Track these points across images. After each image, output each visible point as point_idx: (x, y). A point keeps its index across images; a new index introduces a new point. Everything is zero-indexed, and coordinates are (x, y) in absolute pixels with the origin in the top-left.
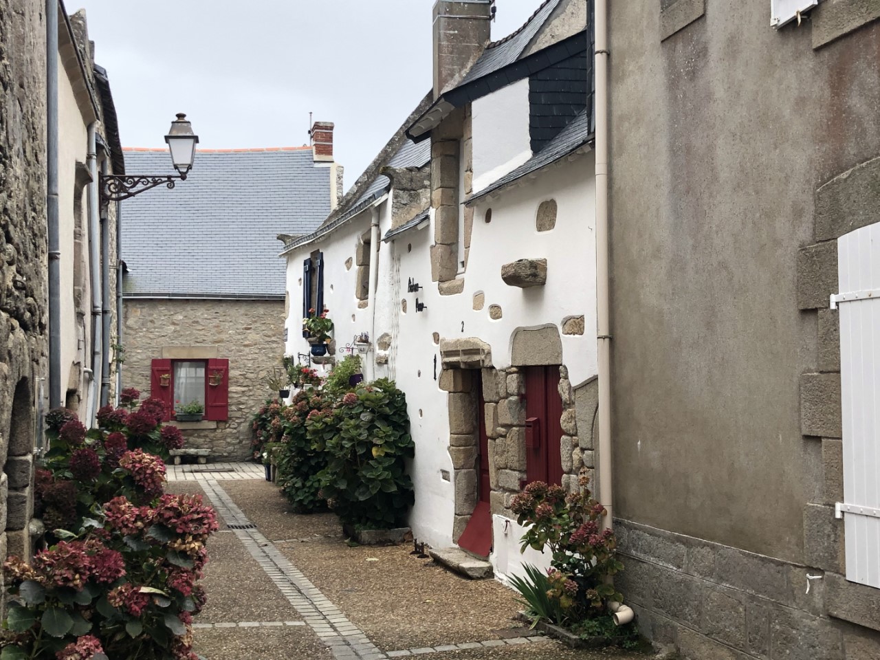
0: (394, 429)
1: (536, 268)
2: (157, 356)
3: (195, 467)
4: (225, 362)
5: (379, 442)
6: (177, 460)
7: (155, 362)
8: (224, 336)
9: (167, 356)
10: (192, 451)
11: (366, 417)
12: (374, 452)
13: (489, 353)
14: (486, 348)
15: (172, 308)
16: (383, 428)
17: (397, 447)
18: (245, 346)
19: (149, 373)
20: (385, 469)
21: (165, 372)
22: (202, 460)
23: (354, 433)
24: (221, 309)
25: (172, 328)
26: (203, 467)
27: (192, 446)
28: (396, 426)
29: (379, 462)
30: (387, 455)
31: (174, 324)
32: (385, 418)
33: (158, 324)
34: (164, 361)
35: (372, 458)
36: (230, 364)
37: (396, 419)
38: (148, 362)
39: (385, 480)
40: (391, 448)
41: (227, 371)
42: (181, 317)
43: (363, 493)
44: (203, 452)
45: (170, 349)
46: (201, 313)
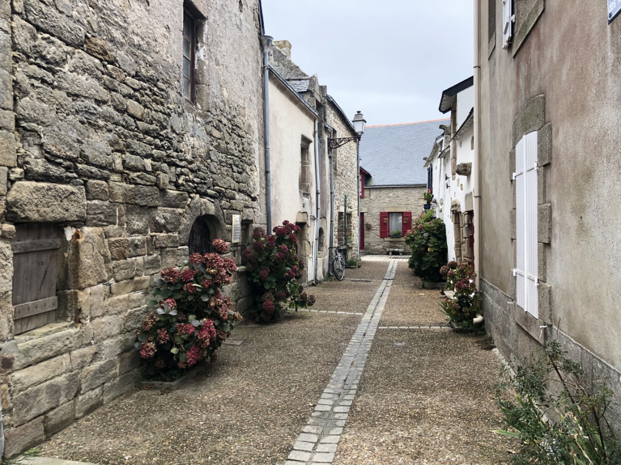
0: (438, 240)
1: (466, 167)
2: (382, 211)
3: (397, 256)
4: (410, 213)
5: (431, 245)
6: (391, 253)
7: (381, 213)
8: (409, 202)
9: (387, 211)
10: (396, 250)
11: (426, 235)
12: (429, 250)
13: (459, 206)
14: (458, 203)
15: (388, 191)
16: (433, 239)
17: (439, 248)
18: (419, 206)
19: (379, 218)
20: (433, 257)
21: (386, 217)
22: (401, 254)
23: (420, 241)
24: (408, 191)
25: (388, 199)
26: (400, 256)
27: (397, 248)
28: (439, 239)
29: (431, 253)
30: (435, 251)
31: (389, 197)
32: (435, 235)
33: (382, 198)
34: (385, 213)
35: (428, 252)
36: (412, 214)
37: (440, 236)
38: (379, 214)
39: (432, 262)
40: (436, 248)
41: (411, 217)
42: (391, 195)
43: (424, 267)
44: (401, 250)
45: (387, 208)
46: (400, 193)
